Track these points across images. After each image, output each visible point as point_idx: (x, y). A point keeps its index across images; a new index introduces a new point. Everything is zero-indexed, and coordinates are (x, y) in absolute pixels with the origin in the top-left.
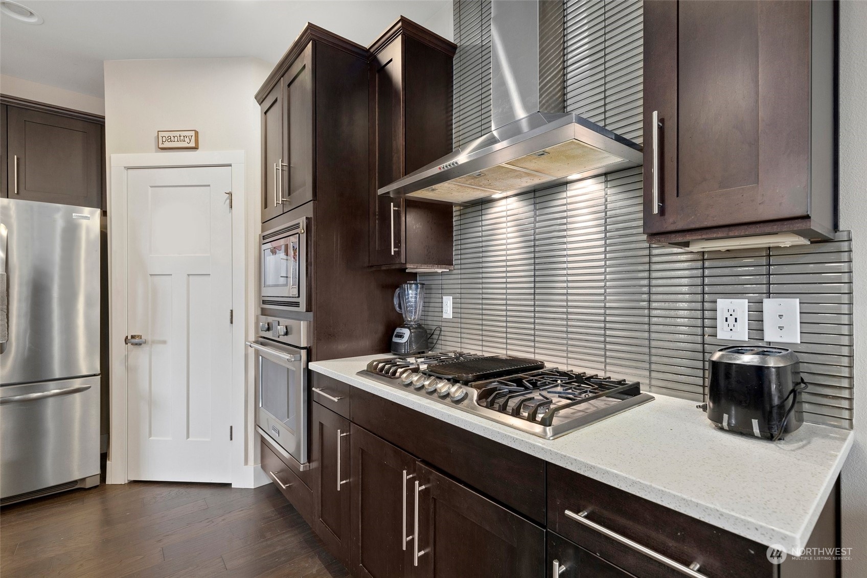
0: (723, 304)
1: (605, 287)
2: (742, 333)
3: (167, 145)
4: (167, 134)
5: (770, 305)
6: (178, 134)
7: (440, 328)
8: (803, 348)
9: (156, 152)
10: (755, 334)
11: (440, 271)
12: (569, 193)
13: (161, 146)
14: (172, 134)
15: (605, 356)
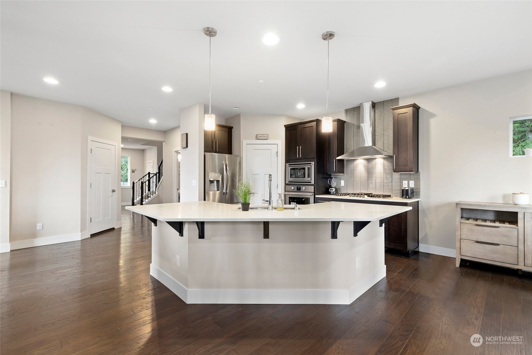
0: (404, 182)
1: (384, 179)
2: (406, 186)
3: (260, 138)
4: (260, 135)
5: (410, 182)
6: (262, 135)
7: (340, 188)
8: (415, 188)
9: (256, 140)
10: (408, 186)
11: (341, 174)
12: (376, 160)
13: (258, 138)
14: (261, 135)
15: (384, 191)
